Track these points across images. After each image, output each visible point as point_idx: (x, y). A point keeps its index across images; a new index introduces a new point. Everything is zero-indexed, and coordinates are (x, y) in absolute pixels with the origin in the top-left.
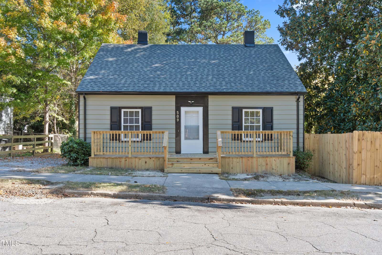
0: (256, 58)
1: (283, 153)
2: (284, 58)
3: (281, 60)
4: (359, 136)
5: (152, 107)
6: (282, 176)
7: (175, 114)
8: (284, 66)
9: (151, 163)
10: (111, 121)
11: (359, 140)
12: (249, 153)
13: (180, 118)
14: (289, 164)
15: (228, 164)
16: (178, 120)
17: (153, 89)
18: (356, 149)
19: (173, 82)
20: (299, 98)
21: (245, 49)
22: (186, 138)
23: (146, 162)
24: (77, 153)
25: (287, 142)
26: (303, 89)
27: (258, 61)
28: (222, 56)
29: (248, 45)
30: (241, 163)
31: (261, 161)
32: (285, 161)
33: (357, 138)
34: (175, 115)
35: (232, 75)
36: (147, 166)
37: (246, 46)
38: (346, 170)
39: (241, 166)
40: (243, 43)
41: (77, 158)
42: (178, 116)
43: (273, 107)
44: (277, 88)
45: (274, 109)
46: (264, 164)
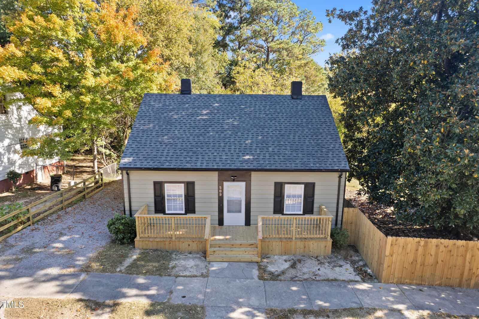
0: (302, 116)
1: (321, 236)
2: (330, 118)
3: (327, 120)
4: (392, 242)
5: (194, 182)
6: (318, 258)
7: (217, 188)
8: (330, 131)
9: (194, 246)
10: (155, 196)
11: (392, 245)
12: (289, 236)
13: (222, 193)
14: (326, 247)
15: (268, 247)
16: (221, 195)
17: (195, 165)
18: (387, 253)
19: (215, 154)
20: (341, 175)
21: (292, 102)
22: (229, 211)
23: (189, 245)
24: (124, 233)
25: (326, 224)
26: (346, 166)
27: (304, 120)
28: (268, 112)
29: (295, 97)
30: (280, 246)
31: (300, 244)
32: (322, 244)
33: (390, 243)
34: (217, 190)
35: (276, 143)
36: (190, 249)
37: (293, 98)
38: (377, 263)
39: (280, 248)
40: (289, 93)
41: (123, 238)
42: (220, 191)
43: (315, 183)
44: (320, 163)
45: (316, 184)
46: (302, 246)
